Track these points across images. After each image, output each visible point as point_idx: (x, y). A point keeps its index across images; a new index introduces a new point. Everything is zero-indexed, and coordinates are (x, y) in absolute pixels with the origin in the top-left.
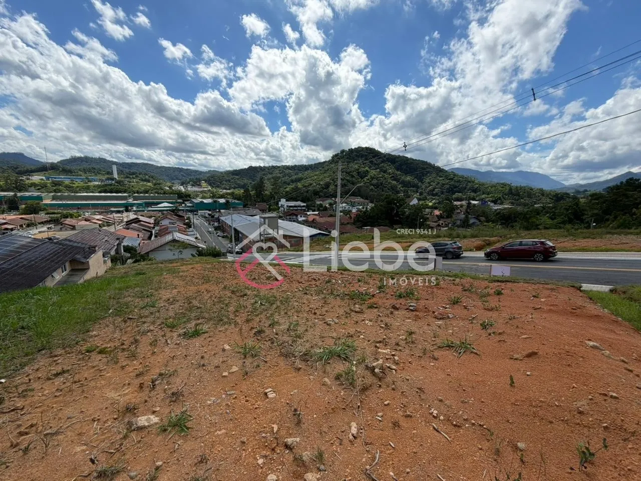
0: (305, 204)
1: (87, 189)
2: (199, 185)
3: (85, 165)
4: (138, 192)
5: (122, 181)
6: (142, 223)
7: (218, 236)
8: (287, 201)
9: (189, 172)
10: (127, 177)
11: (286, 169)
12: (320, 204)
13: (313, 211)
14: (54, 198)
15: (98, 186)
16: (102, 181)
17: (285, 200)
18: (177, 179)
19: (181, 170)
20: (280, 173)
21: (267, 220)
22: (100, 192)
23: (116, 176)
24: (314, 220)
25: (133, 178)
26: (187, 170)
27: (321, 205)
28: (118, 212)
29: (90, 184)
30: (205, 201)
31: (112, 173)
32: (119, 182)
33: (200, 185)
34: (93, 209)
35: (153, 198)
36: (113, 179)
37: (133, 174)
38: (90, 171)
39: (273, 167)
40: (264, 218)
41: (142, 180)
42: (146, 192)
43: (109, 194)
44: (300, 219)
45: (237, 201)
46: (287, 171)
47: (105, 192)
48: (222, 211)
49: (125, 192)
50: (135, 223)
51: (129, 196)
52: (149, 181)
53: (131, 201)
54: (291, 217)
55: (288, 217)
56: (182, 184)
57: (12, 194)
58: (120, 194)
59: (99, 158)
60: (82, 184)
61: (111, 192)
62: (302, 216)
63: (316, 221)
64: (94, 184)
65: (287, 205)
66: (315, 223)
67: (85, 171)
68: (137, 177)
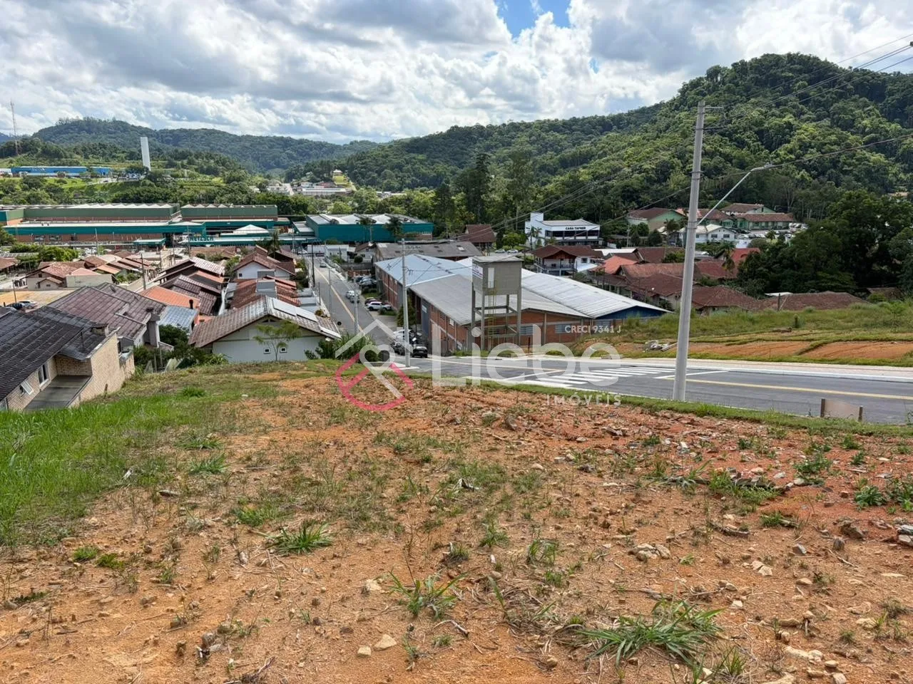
0: (597, 227)
1: (90, 194)
2: (326, 180)
3: (86, 140)
4: (192, 201)
5: (160, 175)
6: (199, 273)
7: (371, 309)
8: (546, 218)
9: (307, 148)
10: (171, 165)
11: (547, 131)
12: (641, 226)
13: (619, 247)
14: (27, 216)
15: (112, 188)
16: (119, 174)
17: (542, 216)
18: (278, 165)
19: (286, 143)
20: (532, 143)
21: (491, 271)
22: (115, 201)
23: (147, 162)
24: (620, 269)
25: (183, 166)
26: (301, 142)
27: (643, 230)
28: (152, 247)
29: (94, 182)
30: (343, 220)
31: (139, 157)
32: (153, 177)
33: (329, 180)
34: (100, 240)
35: (224, 213)
36: (140, 170)
37: (183, 156)
38: (95, 152)
39: (515, 127)
40: (485, 265)
41: (202, 171)
42: (210, 199)
43: (133, 206)
44: (582, 268)
45: (418, 221)
46: (551, 137)
47: (125, 200)
48: (381, 245)
49: (165, 200)
50: (185, 273)
51: (175, 210)
52: (214, 172)
53: (177, 221)
54: (558, 262)
55: (548, 263)
56: (289, 178)
58: (155, 206)
59: (114, 121)
60: (80, 183)
61: (138, 201)
62: (589, 261)
63: (627, 273)
64: (102, 181)
65: (548, 229)
66: (624, 279)
67: (86, 152)
68: (190, 163)
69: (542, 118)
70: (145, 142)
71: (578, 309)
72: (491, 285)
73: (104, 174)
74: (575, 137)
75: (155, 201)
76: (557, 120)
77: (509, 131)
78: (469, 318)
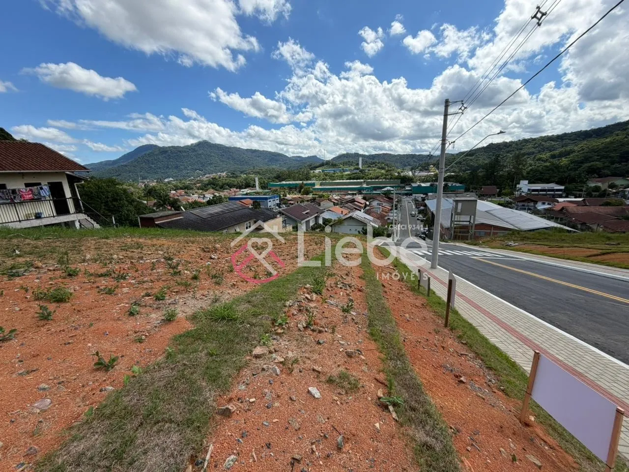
0: (563, 188)
1: (342, 178)
2: (426, 170)
3: (346, 160)
4: (371, 179)
5: (364, 170)
6: (356, 203)
7: (418, 219)
8: (529, 183)
9: (421, 157)
10: (369, 167)
12: (596, 187)
13: (576, 197)
14: (321, 184)
15: (349, 175)
16: (350, 170)
17: (526, 182)
18: (409, 165)
19: (413, 156)
20: (535, 148)
21: (460, 205)
22: (347, 179)
23: (360, 166)
24: (563, 208)
25: (373, 167)
26: (419, 155)
27: (597, 189)
28: (353, 194)
29: (344, 173)
30: (423, 185)
31: (358, 164)
32: (361, 171)
33: (428, 170)
35: (381, 183)
36: (358, 169)
37: (374, 163)
38: (346, 164)
39: (526, 141)
40: (457, 202)
41: (379, 168)
42: (377, 178)
43: (355, 181)
44: (540, 207)
45: (458, 185)
46: (547, 144)
47: (350, 179)
48: (430, 194)
49: (362, 179)
50: (351, 203)
51: (364, 182)
52: (383, 168)
53: (365, 186)
54: (526, 204)
55: (520, 204)
56: (411, 170)
57: (301, 182)
58: (359, 181)
59: (355, 153)
60: (339, 174)
61: (354, 179)
62: (546, 204)
63: (567, 210)
64: (346, 173)
65: (530, 188)
66: (564, 214)
67: (344, 164)
68: (376, 165)
69: (544, 135)
70: (360, 159)
71: (516, 225)
72: (459, 211)
73: (347, 171)
74: (564, 142)
75: (359, 179)
76: (553, 135)
77: (521, 143)
78: (449, 225)
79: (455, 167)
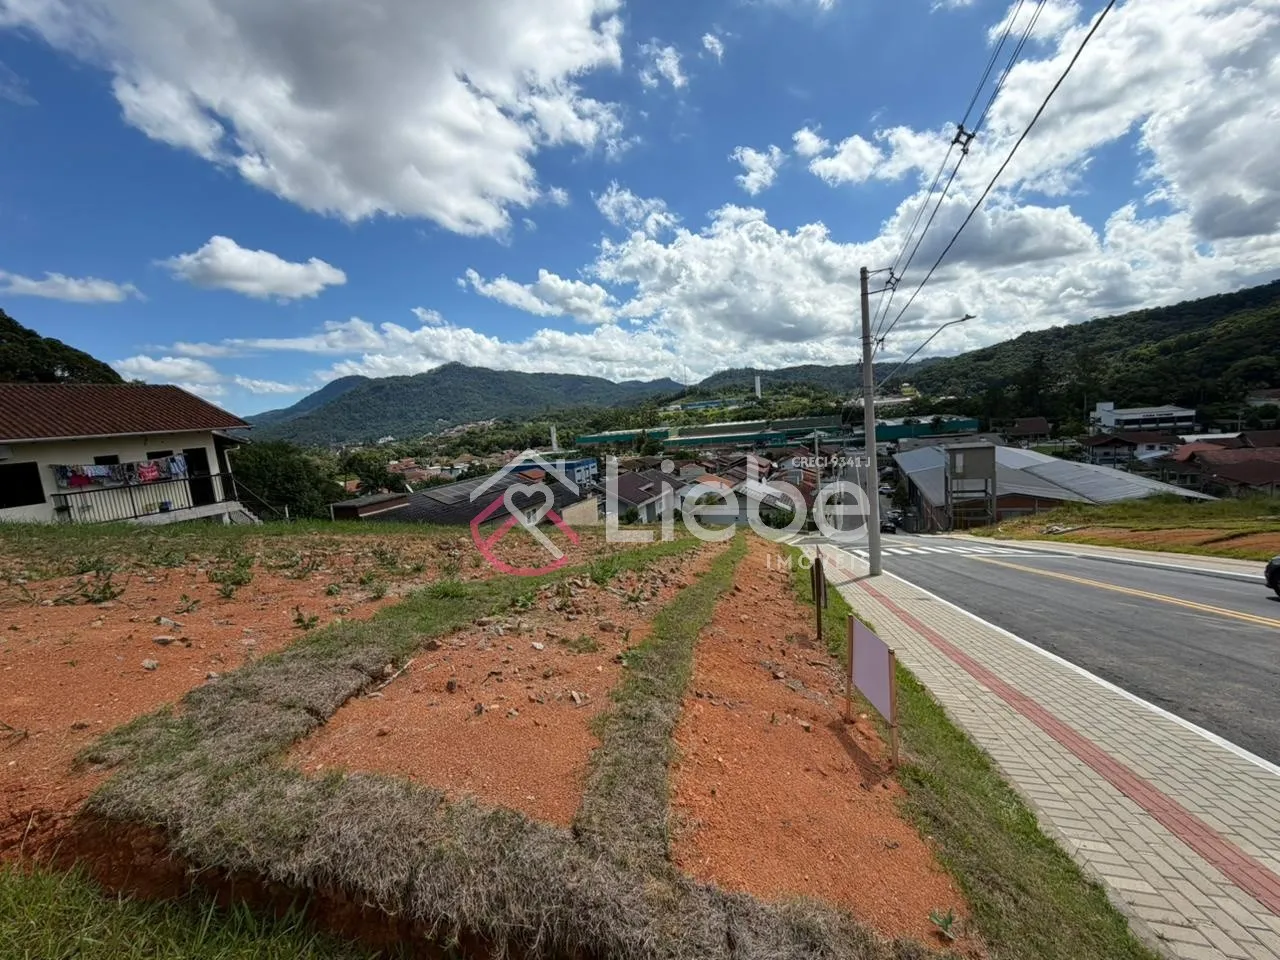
0: (1192, 413)
1: (722, 417)
2: (895, 393)
3: (728, 383)
4: (782, 417)
5: (766, 401)
8: (1117, 407)
10: (776, 393)
11: (1143, 321)
12: (1266, 407)
13: (1224, 432)
14: (681, 434)
15: (735, 411)
16: (740, 403)
17: (1110, 405)
20: (1123, 336)
21: (960, 459)
22: (733, 420)
23: (758, 394)
24: (1193, 456)
25: (785, 393)
27: (1270, 411)
28: (746, 449)
29: (725, 409)
30: (889, 423)
31: (753, 390)
32: (761, 403)
33: (898, 393)
34: (714, 446)
35: (801, 424)
36: (754, 398)
37: (785, 386)
38: (730, 390)
40: (953, 452)
41: (797, 395)
42: (794, 414)
44: (1144, 454)
45: (964, 419)
47: (739, 419)
48: (901, 440)
49: (764, 417)
51: (768, 423)
52: (803, 395)
53: (770, 432)
54: (1112, 451)
55: (1100, 451)
57: (639, 430)
58: (756, 421)
59: (746, 369)
60: (717, 411)
61: (746, 419)
62: (1157, 448)
63: (1202, 458)
64: (731, 408)
65: (1118, 417)
66: (1198, 467)
67: (725, 391)
68: (790, 390)
69: (1138, 308)
70: (758, 379)
72: (959, 470)
73: (731, 404)
74: (1184, 321)
75: (757, 418)
76: (1158, 308)
77: (1092, 328)
78: (943, 500)
79: (956, 384)
